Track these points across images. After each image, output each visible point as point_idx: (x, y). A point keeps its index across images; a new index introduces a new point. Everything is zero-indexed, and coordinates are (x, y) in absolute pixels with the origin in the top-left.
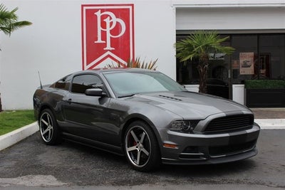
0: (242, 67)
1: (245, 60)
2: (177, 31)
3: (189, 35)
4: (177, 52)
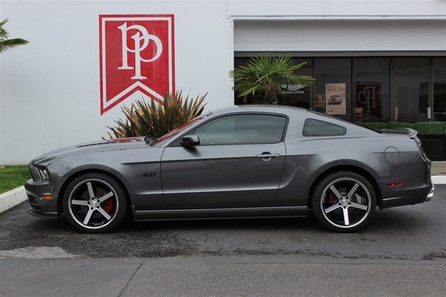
0: (330, 104)
1: (334, 94)
2: (235, 52)
3: (250, 58)
4: (236, 83)
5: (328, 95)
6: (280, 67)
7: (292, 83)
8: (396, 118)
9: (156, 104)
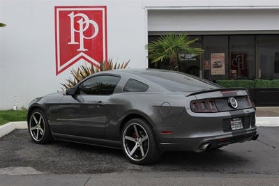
0: (214, 67)
1: (216, 60)
2: (149, 32)
3: (159, 36)
4: (149, 54)
5: (213, 62)
6: (180, 42)
7: (188, 53)
8: (260, 76)
9: (95, 68)
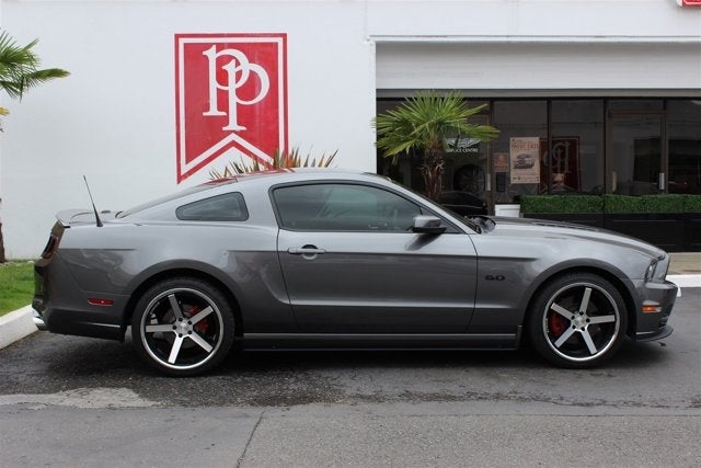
0: (516, 167)
2: (377, 90)
3: (403, 99)
4: (379, 137)
5: (514, 155)
6: (448, 112)
8: (614, 189)
9: (261, 167)
